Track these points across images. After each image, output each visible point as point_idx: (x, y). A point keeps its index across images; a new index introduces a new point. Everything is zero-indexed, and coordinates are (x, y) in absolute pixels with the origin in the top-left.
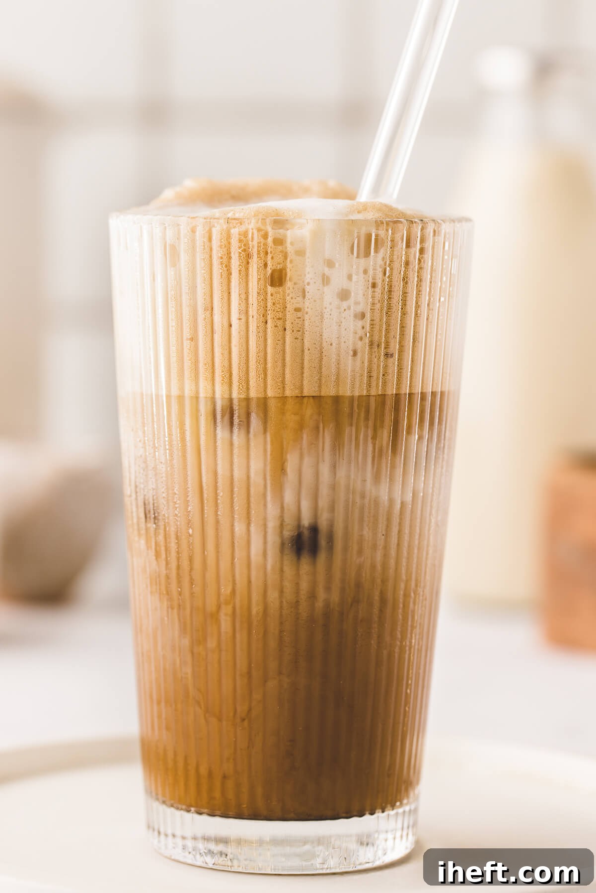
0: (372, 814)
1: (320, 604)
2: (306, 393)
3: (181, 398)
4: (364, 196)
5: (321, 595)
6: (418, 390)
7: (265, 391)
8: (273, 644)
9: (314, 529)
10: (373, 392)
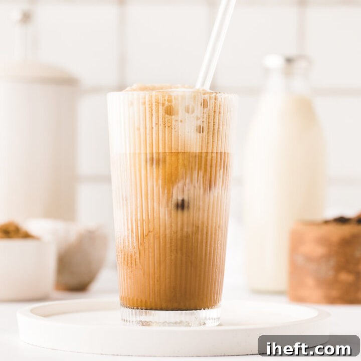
0: (204, 309)
1: (185, 233)
2: (179, 151)
3: (135, 154)
4: (198, 86)
5: (185, 230)
6: (219, 151)
7: (165, 150)
8: (168, 246)
9: (183, 201)
10: (203, 151)
